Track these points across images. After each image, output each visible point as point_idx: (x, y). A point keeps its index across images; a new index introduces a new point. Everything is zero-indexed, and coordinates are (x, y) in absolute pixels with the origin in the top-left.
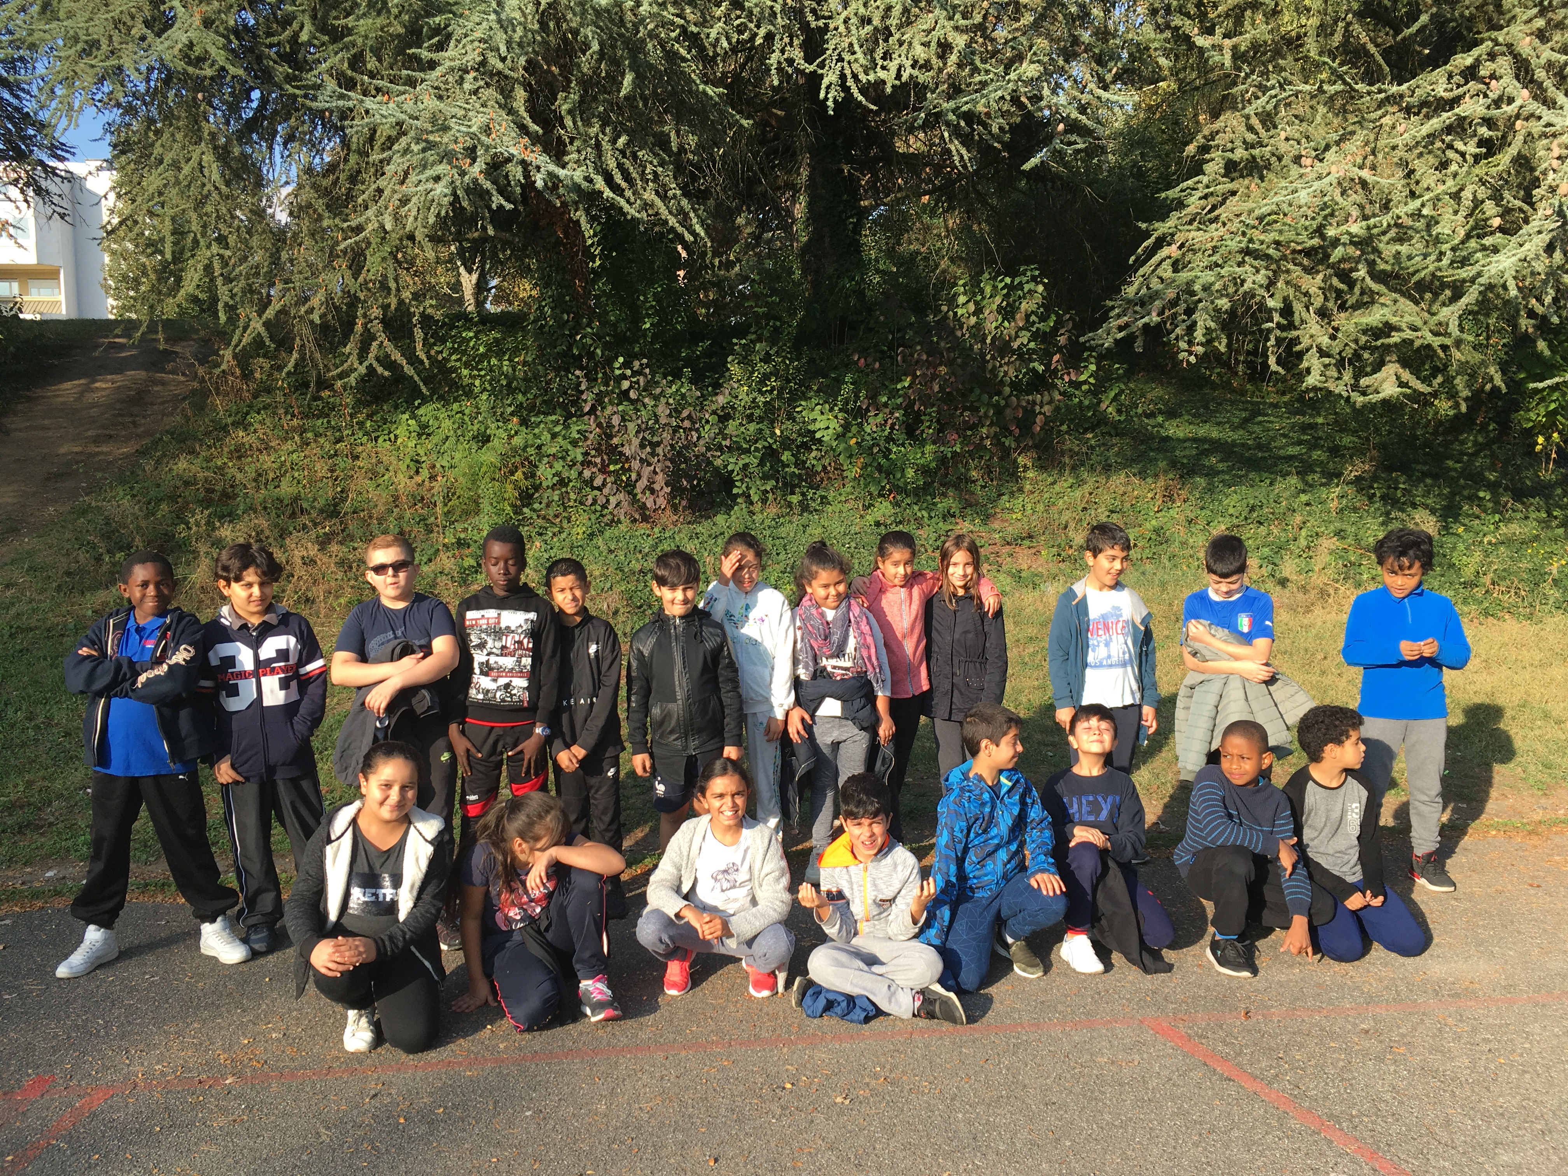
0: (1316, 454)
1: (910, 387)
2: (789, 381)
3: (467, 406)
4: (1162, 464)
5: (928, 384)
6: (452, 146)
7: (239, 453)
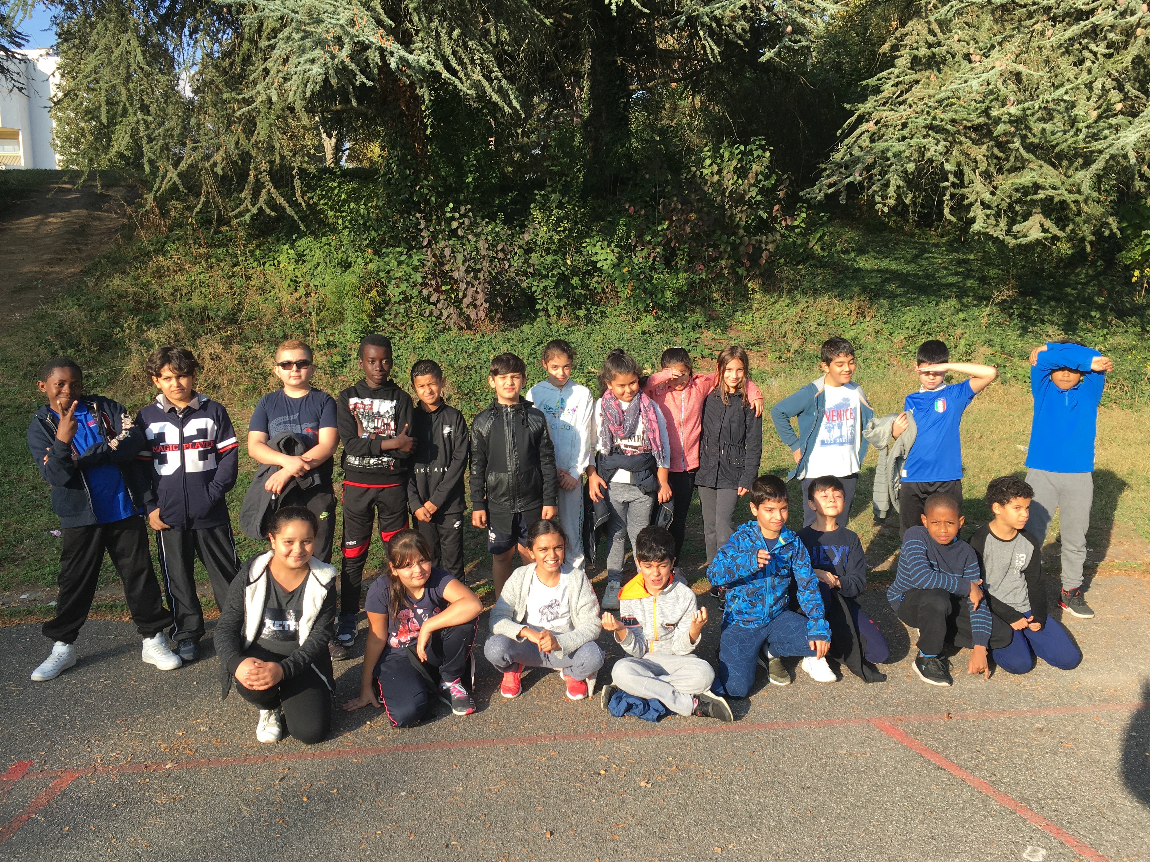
0: (969, 283)
1: (667, 229)
2: (576, 223)
3: (333, 239)
4: (856, 289)
5: (682, 227)
6: (324, 35)
7: (160, 273)
